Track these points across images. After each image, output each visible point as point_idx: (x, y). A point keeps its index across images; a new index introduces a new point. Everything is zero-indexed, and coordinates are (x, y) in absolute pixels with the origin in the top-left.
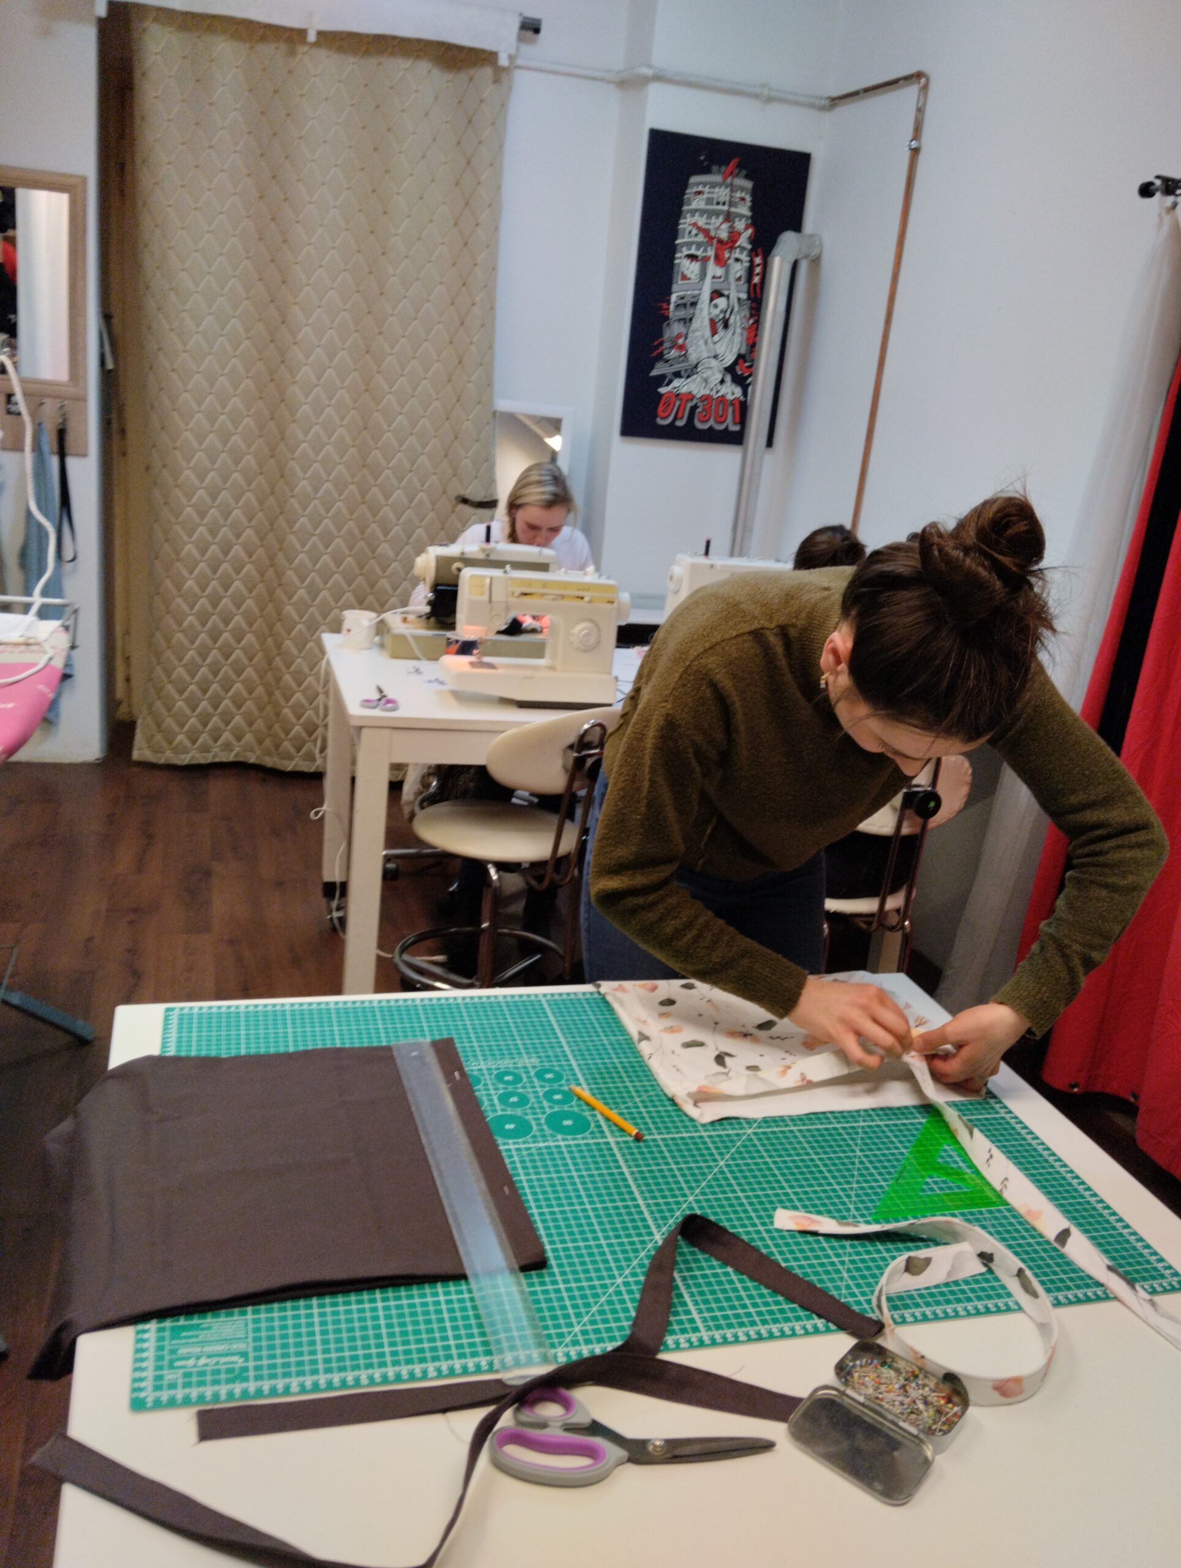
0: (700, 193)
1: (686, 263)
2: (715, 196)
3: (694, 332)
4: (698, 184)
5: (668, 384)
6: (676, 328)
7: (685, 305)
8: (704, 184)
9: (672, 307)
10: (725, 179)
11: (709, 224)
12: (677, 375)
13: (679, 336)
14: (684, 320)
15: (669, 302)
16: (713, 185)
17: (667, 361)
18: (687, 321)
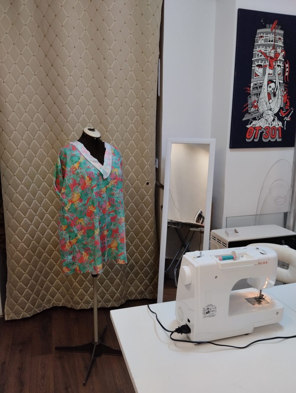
0: (262, 37)
1: (257, 68)
2: (268, 38)
3: (261, 99)
4: (260, 33)
5: (250, 124)
6: (254, 98)
7: (257, 88)
8: (263, 33)
9: (251, 88)
10: (272, 31)
11: (266, 50)
12: (255, 119)
13: (255, 101)
14: (257, 94)
15: (250, 87)
16: (267, 33)
17: (250, 113)
18: (258, 95)
